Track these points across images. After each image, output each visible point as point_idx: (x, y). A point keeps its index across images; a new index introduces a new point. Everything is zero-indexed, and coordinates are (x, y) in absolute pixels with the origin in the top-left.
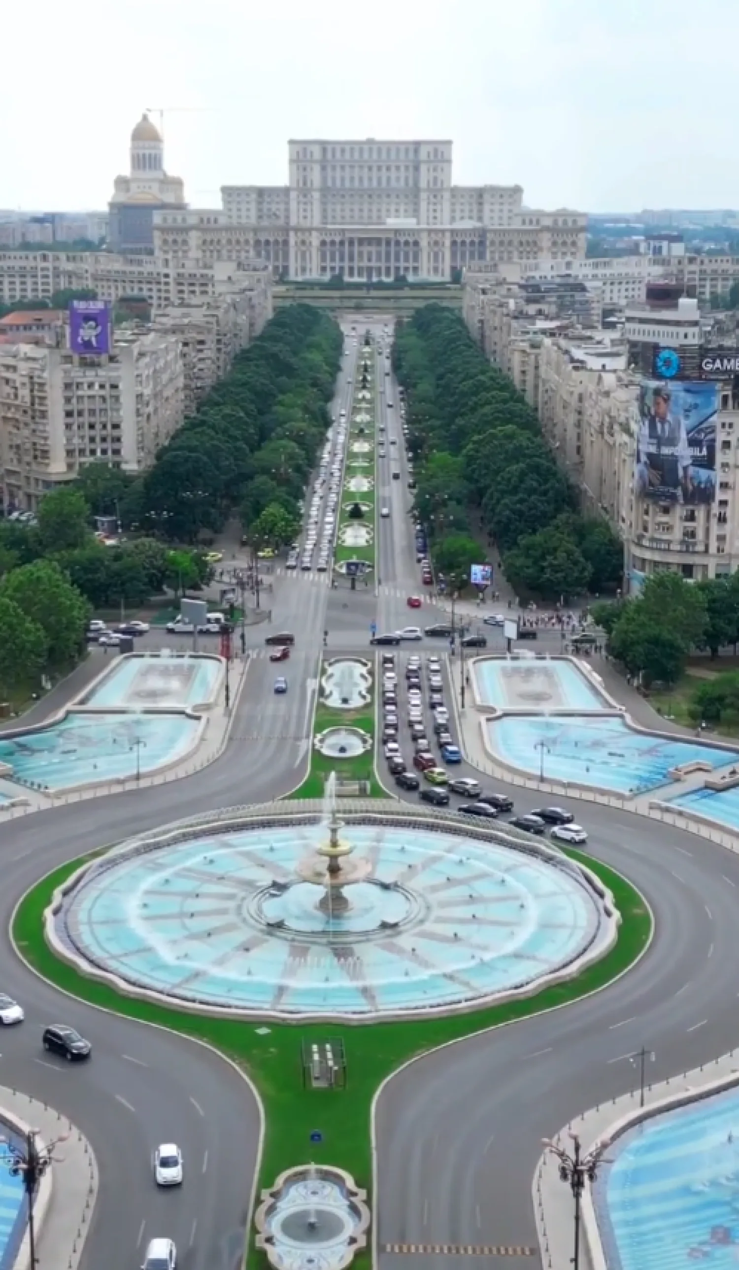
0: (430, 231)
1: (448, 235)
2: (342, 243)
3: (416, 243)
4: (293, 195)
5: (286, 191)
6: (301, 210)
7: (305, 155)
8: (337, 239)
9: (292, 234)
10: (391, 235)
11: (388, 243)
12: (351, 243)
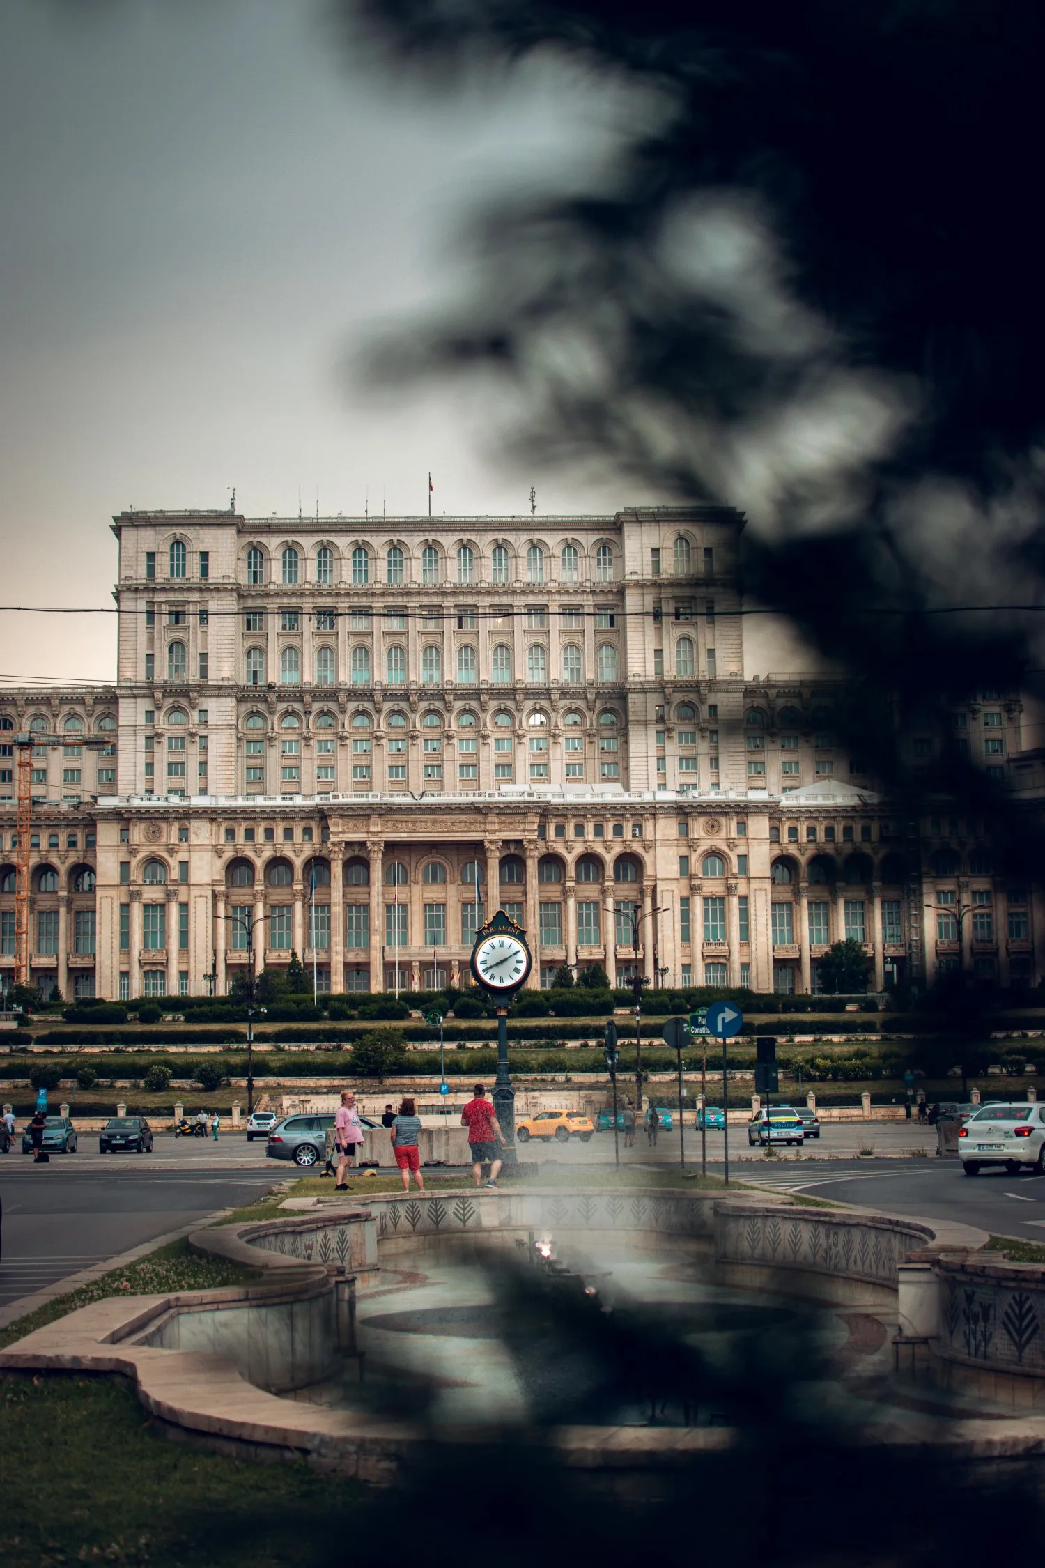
0: (683, 812)
1: (759, 826)
2: (319, 863)
3: (630, 864)
4: (131, 713)
5: (108, 700)
6: (161, 769)
7: (178, 568)
8: (299, 851)
9: (107, 834)
10: (526, 831)
11: (513, 862)
12: (357, 861)
